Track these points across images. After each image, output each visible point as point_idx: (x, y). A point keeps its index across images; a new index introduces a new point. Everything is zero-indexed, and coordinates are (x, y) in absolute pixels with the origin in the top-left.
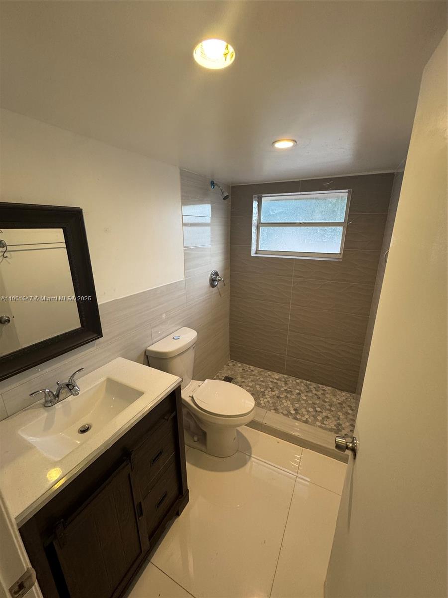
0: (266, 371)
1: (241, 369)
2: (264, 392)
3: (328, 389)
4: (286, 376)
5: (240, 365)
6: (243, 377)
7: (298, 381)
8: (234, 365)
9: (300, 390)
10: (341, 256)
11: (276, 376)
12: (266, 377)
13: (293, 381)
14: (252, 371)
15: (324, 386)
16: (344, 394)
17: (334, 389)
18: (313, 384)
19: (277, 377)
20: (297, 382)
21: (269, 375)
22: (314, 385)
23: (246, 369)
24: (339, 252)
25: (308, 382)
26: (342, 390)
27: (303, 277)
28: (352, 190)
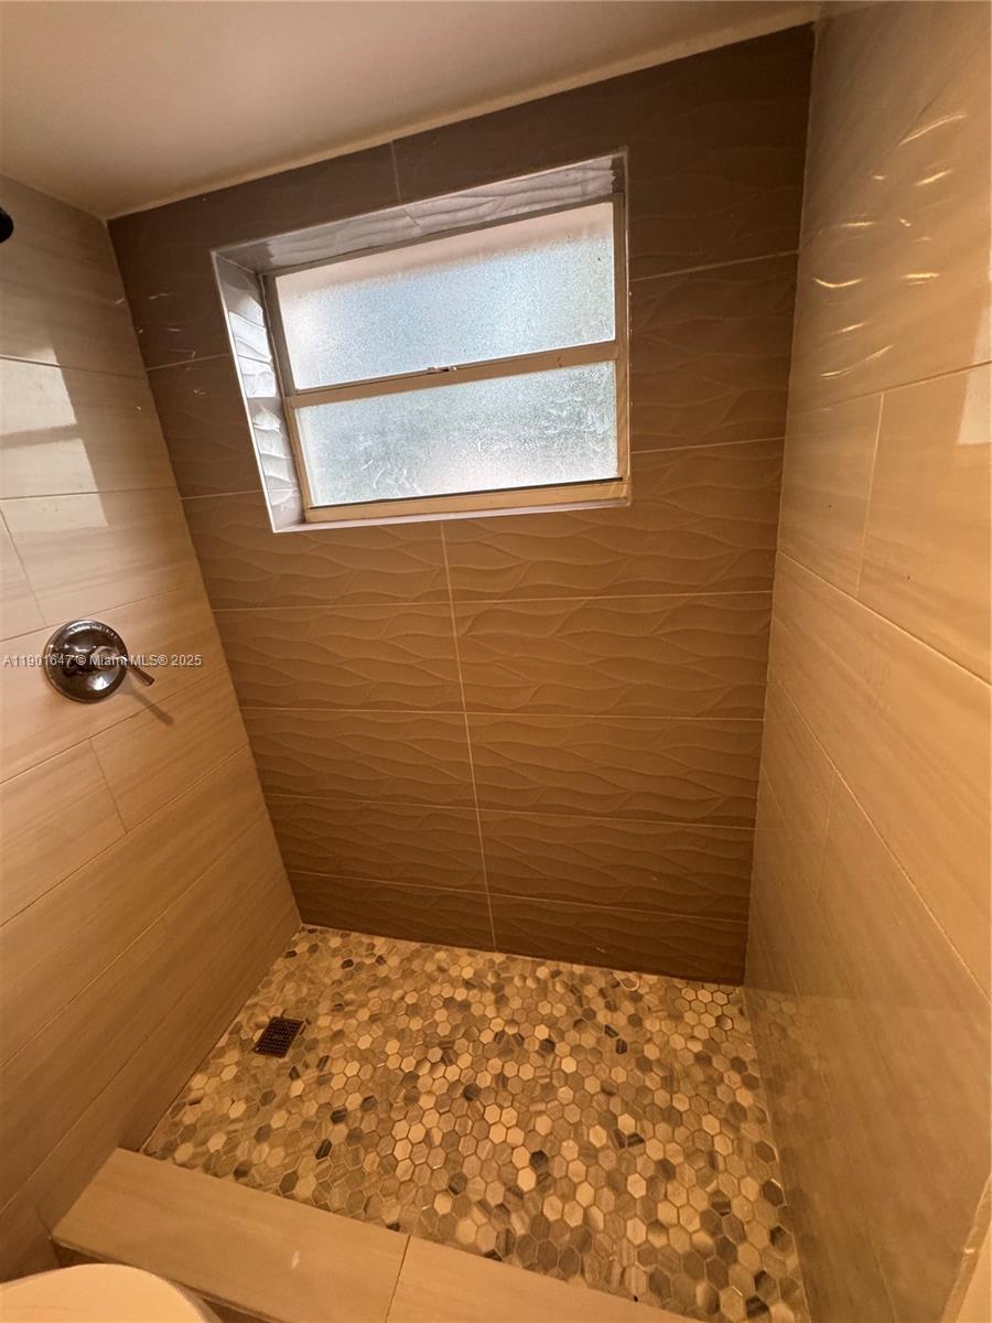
0: (431, 947)
1: (338, 962)
2: (412, 1077)
3: (647, 983)
4: (499, 957)
5: (335, 942)
6: (338, 1008)
7: (543, 972)
8: (313, 949)
9: (551, 1023)
10: (624, 490)
11: (467, 964)
12: (432, 980)
13: (524, 979)
14: (381, 960)
15: (632, 976)
16: (705, 995)
17: (668, 978)
18: (595, 972)
19: (468, 974)
20: (538, 980)
21: (441, 970)
22: (599, 977)
23: (356, 960)
24: (613, 474)
25: (579, 969)
26: (697, 978)
27: (490, 596)
28: (623, 154)
